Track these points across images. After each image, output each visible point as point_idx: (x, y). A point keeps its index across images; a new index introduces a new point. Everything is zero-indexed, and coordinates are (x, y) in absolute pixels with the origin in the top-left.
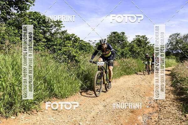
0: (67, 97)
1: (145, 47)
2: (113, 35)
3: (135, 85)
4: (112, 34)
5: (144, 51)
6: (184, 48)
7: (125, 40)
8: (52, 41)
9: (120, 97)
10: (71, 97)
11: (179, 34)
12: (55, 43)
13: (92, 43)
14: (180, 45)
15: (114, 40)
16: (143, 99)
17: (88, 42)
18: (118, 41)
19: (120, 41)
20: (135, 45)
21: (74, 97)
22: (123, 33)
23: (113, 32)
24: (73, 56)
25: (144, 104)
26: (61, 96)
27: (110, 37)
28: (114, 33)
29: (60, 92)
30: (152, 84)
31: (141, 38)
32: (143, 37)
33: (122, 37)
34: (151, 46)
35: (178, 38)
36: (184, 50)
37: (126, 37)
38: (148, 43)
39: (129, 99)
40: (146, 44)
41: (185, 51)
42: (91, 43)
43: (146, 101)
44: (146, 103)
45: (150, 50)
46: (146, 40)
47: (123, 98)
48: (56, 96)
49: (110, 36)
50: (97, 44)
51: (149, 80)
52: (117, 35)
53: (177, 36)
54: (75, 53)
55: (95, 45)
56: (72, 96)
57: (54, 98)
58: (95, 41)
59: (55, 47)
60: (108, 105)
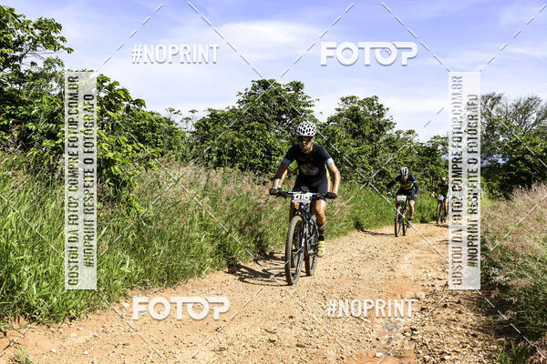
0: (73, 314)
1: (378, 139)
2: (261, 91)
3: (338, 275)
4: (254, 88)
5: (375, 154)
6: (514, 147)
7: (302, 111)
8: (23, 103)
9: (280, 316)
10: (90, 316)
11: (499, 98)
12: (31, 110)
13: (181, 118)
14: (501, 139)
15: (265, 109)
16: (363, 325)
17: (164, 114)
18: (280, 113)
19: (284, 117)
20: (341, 133)
21: (103, 317)
22: (297, 86)
23: (259, 82)
24: (104, 160)
25: (369, 345)
26: (51, 311)
27: (249, 98)
28: (264, 84)
29: (46, 298)
30: (398, 274)
31: (362, 109)
32: (370, 102)
33: (293, 98)
34: (402, 136)
35: (494, 110)
36: (516, 154)
37: (308, 100)
38: (389, 124)
39: (312, 326)
40: (381, 127)
41: (518, 159)
42: (177, 119)
43: (374, 335)
44: (374, 342)
45: (394, 149)
46: (381, 115)
47: (291, 320)
48: (28, 312)
49: (250, 94)
50: (198, 126)
51: (389, 260)
52: (276, 93)
53: (492, 107)
54: (112, 150)
55: (194, 129)
56: (93, 311)
57: (22, 319)
58: (193, 112)
59: (31, 126)
60: (231, 348)
